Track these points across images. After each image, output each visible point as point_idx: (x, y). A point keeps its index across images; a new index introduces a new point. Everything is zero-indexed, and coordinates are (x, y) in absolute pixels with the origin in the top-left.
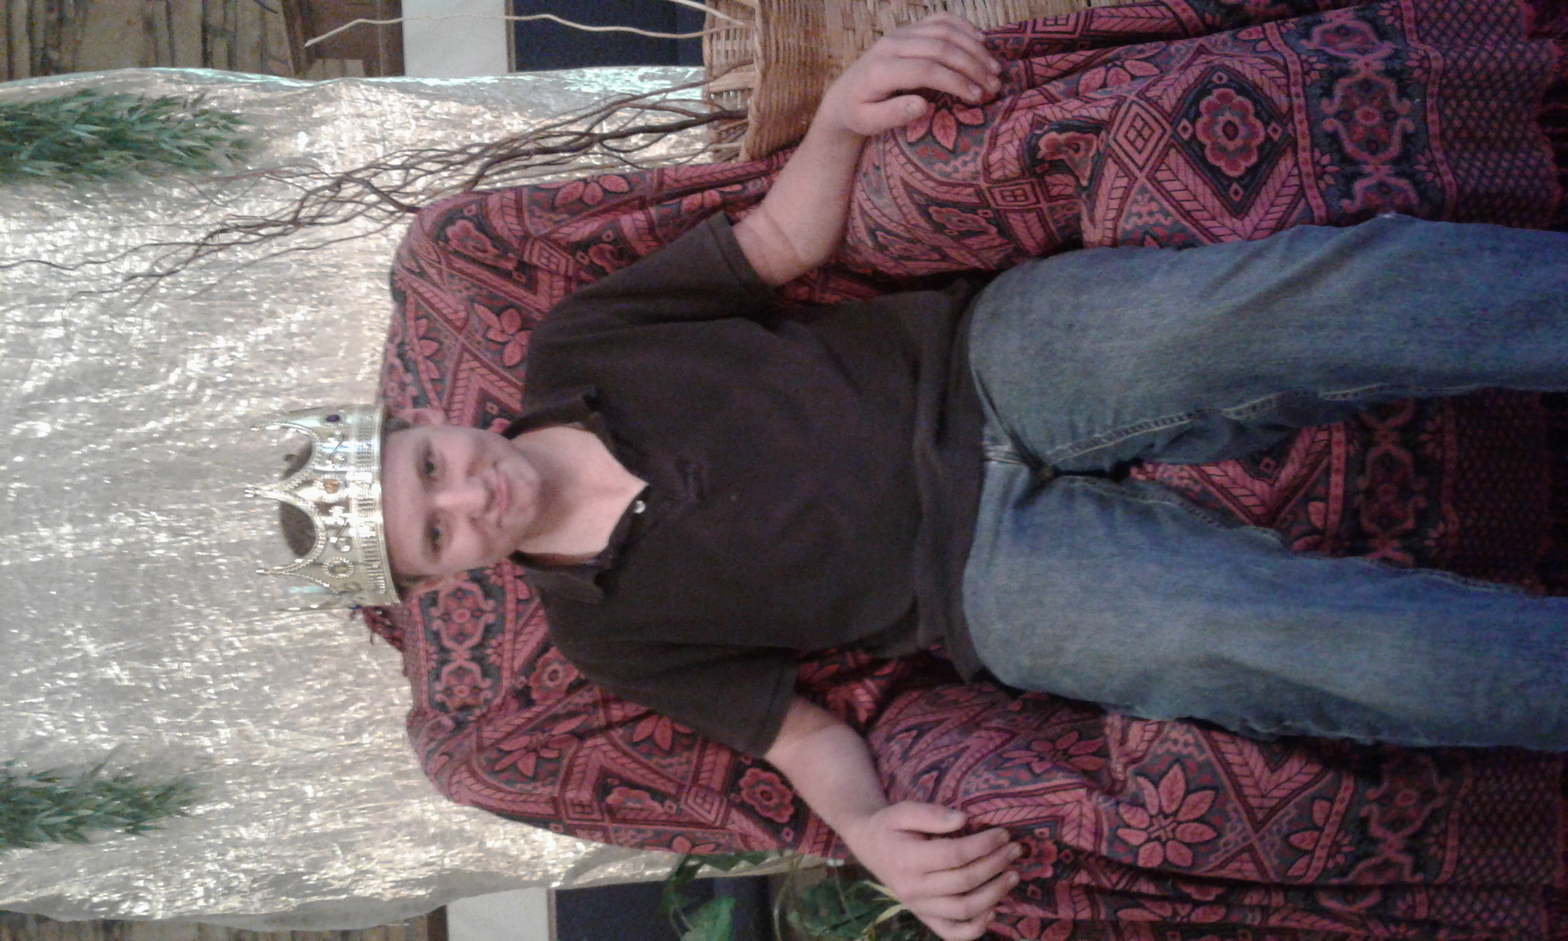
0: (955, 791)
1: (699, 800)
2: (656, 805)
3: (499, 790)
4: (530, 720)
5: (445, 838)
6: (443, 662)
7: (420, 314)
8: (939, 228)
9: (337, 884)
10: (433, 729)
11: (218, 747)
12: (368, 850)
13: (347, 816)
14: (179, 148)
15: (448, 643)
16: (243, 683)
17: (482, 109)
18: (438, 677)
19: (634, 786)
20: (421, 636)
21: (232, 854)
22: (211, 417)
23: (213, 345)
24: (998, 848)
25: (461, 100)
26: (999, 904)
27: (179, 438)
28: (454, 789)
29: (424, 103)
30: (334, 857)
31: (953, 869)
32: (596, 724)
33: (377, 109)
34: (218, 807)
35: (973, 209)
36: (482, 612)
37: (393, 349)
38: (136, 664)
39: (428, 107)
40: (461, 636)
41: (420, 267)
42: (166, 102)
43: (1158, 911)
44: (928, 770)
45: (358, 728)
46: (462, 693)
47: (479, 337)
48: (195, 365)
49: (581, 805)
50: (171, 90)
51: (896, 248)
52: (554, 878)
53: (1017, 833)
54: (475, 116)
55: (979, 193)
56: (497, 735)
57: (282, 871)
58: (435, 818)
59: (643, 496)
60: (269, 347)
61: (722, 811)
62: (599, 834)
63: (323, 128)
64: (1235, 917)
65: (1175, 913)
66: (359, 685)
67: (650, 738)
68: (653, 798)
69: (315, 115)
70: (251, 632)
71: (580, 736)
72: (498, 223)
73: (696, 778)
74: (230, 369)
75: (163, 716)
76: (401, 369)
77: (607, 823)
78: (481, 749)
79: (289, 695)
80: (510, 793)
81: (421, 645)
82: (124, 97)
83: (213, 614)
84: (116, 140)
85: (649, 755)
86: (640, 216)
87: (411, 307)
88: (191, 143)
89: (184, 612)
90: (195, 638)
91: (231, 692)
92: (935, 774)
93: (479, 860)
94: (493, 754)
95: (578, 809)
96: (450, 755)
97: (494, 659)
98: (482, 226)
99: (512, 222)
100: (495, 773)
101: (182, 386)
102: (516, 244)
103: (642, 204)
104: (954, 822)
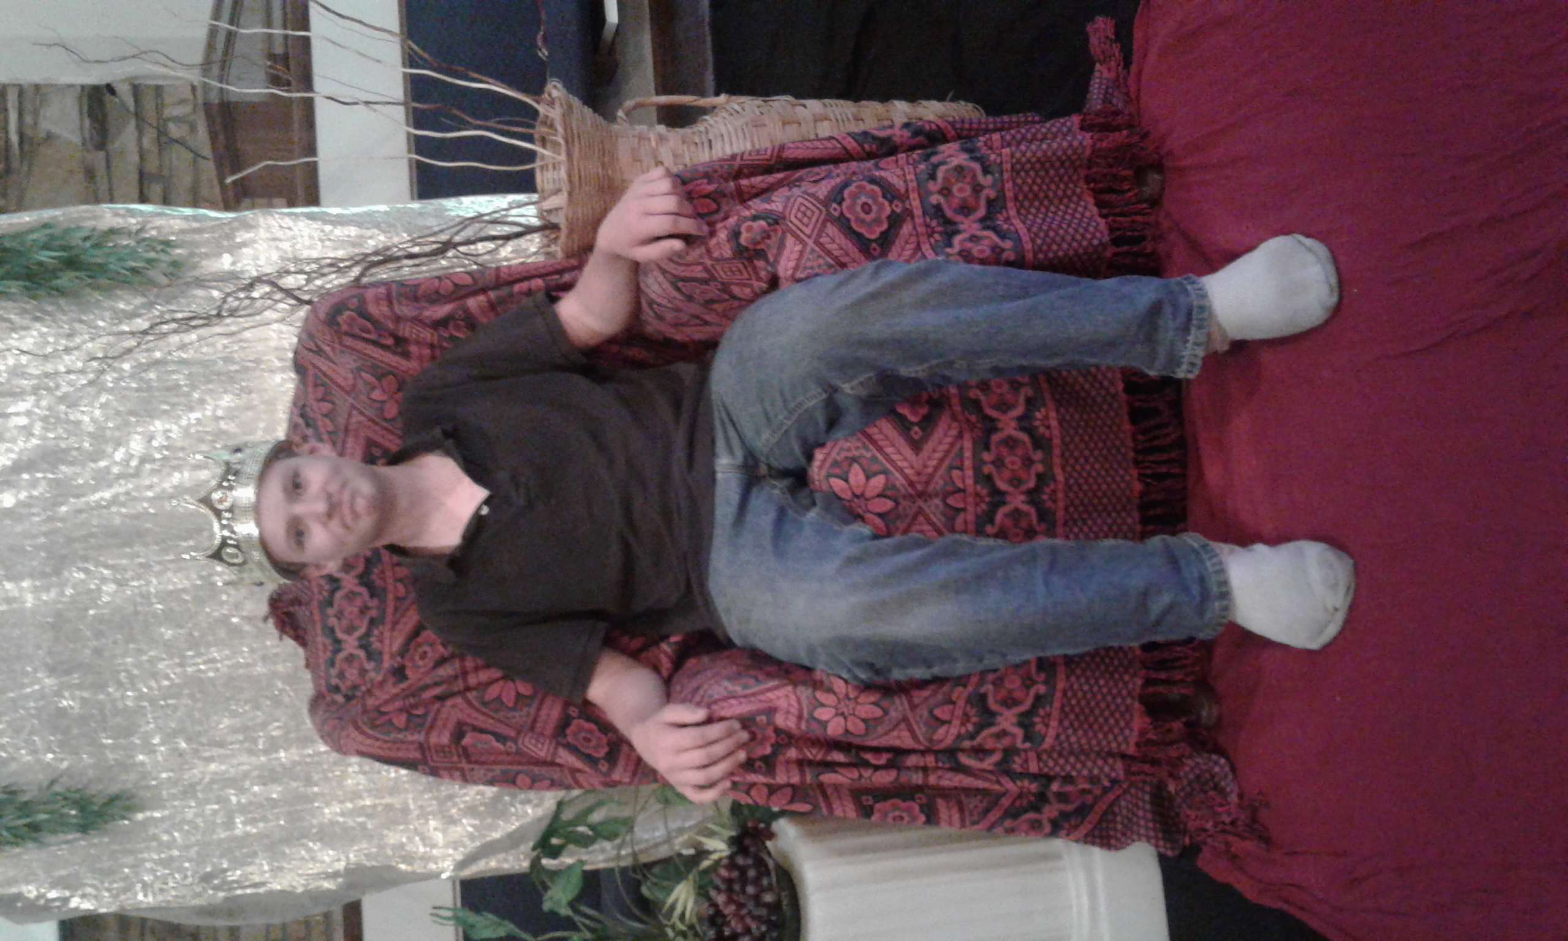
0: (703, 697)
1: (533, 741)
2: (499, 746)
3: (377, 739)
4: (404, 690)
6: (337, 651)
7: (319, 382)
8: (690, 298)
9: (257, 879)
10: (328, 705)
11: (155, 763)
12: (284, 849)
14: (124, 268)
15: (340, 635)
17: (376, 231)
18: (332, 664)
19: (482, 731)
20: (319, 631)
21: (167, 853)
22: (150, 487)
23: (152, 428)
24: (730, 734)
25: (359, 225)
26: (732, 774)
27: (123, 505)
28: (342, 742)
29: (328, 228)
31: (700, 747)
32: (456, 689)
33: (289, 233)
34: (156, 814)
35: (706, 282)
36: (368, 608)
37: (296, 411)
38: (85, 695)
39: (332, 231)
40: (350, 630)
41: (317, 346)
42: (112, 232)
43: (850, 775)
45: (275, 745)
46: (352, 674)
47: (363, 398)
48: (137, 445)
49: (442, 749)
50: (118, 222)
51: (669, 316)
52: (444, 870)
53: (746, 722)
54: (371, 238)
55: (706, 270)
56: (377, 703)
57: (210, 867)
59: (487, 501)
60: (200, 429)
61: (553, 748)
62: (458, 774)
63: (244, 250)
64: (905, 777)
65: (861, 776)
66: (275, 708)
67: (499, 698)
68: (498, 741)
69: (238, 240)
70: (184, 664)
71: (441, 698)
72: (373, 309)
73: (532, 728)
74: (167, 448)
75: (108, 737)
76: (303, 426)
77: (464, 765)
78: (365, 711)
79: (217, 718)
80: (385, 741)
81: (319, 640)
82: (79, 228)
84: (72, 263)
85: (497, 710)
86: (482, 298)
87: (310, 379)
88: (134, 264)
90: (135, 671)
93: (379, 855)
94: (374, 715)
95: (440, 752)
96: (340, 719)
97: (376, 645)
98: (363, 314)
99: (385, 309)
100: (374, 727)
101: (126, 462)
102: (391, 326)
103: (484, 290)
104: (700, 714)
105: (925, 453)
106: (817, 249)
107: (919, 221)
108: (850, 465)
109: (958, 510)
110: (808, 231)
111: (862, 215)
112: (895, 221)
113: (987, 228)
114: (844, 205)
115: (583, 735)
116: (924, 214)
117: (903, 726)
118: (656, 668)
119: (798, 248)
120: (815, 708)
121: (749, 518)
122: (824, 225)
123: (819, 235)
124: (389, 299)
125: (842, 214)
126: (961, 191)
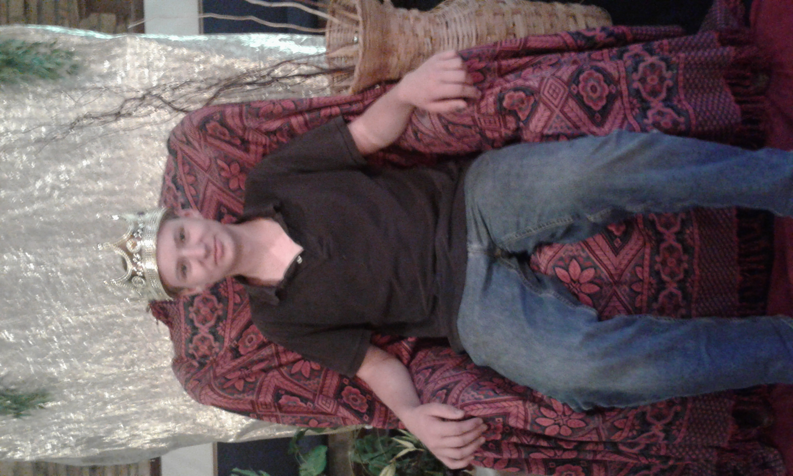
0: (457, 400)
1: (324, 402)
2: (303, 404)
3: (225, 397)
4: (239, 363)
5: (177, 418)
6: (194, 334)
7: (185, 162)
8: (452, 135)
9: (120, 442)
10: (188, 367)
11: (60, 373)
12: (136, 424)
13: (126, 407)
14: (44, 68)
15: (197, 324)
16: (73, 341)
17: (199, 52)
18: (191, 341)
19: (293, 395)
20: (183, 321)
21: (66, 427)
23: (59, 169)
24: (477, 426)
25: (189, 48)
26: (476, 452)
27: (41, 216)
28: (202, 397)
29: (170, 49)
30: (119, 428)
31: (458, 436)
32: (274, 365)
33: (146, 50)
34: (59, 403)
35: (470, 127)
36: (216, 309)
37: (169, 178)
38: (18, 331)
39: (172, 51)
40: (204, 321)
42: (37, 44)
43: (548, 454)
44: (442, 388)
45: (133, 363)
46: (204, 349)
47: (216, 175)
48: (49, 179)
49: (266, 405)
50: (37, 38)
51: (427, 140)
52: (230, 437)
53: (486, 420)
55: (474, 120)
56: (223, 371)
57: (92, 435)
58: (171, 408)
59: (302, 255)
60: (89, 170)
61: (335, 406)
62: (273, 419)
63: (118, 60)
64: (582, 456)
65: (556, 454)
66: (133, 341)
67: (300, 372)
68: (302, 401)
69: (114, 53)
70: (78, 314)
71: (265, 371)
72: (230, 121)
73: (321, 392)
74: (69, 181)
75: (31, 357)
76: (174, 188)
77: (279, 414)
78: (215, 377)
79: (97, 346)
80: (230, 399)
81: (183, 326)
82: (14, 41)
83: (58, 305)
84: (10, 63)
85: (299, 380)
86: (300, 119)
87: (180, 159)
88: (49, 66)
89: (42, 304)
90: (48, 318)
91: (67, 345)
92: (445, 391)
93: (193, 428)
94: (223, 380)
95: (264, 407)
96: (199, 380)
97: (220, 332)
98: (223, 123)
99: (237, 121)
100: (223, 389)
101: (42, 189)
102: (240, 132)
103: (301, 113)
104: (459, 414)
105: (620, 257)
106: (561, 115)
107: (626, 99)
108: (571, 260)
109: (638, 293)
110: (556, 103)
111: (591, 94)
112: (611, 98)
113: (668, 106)
114: (580, 86)
115: (352, 396)
116: (629, 95)
117: (594, 432)
118: (399, 358)
119: (548, 113)
120: (538, 417)
121: (493, 286)
122: (567, 99)
123: (563, 106)
124: (241, 115)
125: (578, 92)
126: (652, 80)
